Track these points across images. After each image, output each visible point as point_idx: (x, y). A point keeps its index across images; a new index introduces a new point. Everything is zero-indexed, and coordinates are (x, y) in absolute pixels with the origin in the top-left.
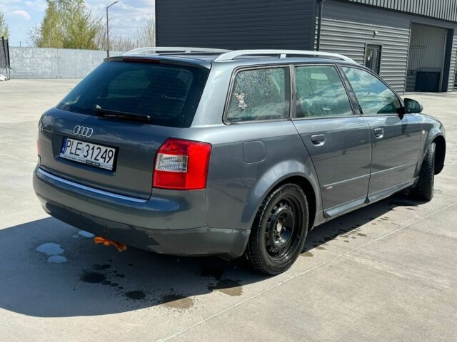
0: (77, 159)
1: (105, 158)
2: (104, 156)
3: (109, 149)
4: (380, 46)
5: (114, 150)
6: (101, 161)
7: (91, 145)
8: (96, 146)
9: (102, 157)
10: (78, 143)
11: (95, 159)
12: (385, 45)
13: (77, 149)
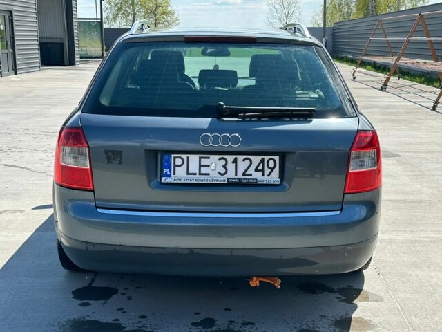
0: (207, 180)
1: (263, 171)
2: (260, 168)
3: (266, 158)
4: (11, 12)
5: (277, 158)
6: (258, 175)
7: (230, 158)
8: (240, 158)
9: (256, 170)
10: (200, 158)
11: (244, 174)
12: (15, 10)
13: (200, 166)
